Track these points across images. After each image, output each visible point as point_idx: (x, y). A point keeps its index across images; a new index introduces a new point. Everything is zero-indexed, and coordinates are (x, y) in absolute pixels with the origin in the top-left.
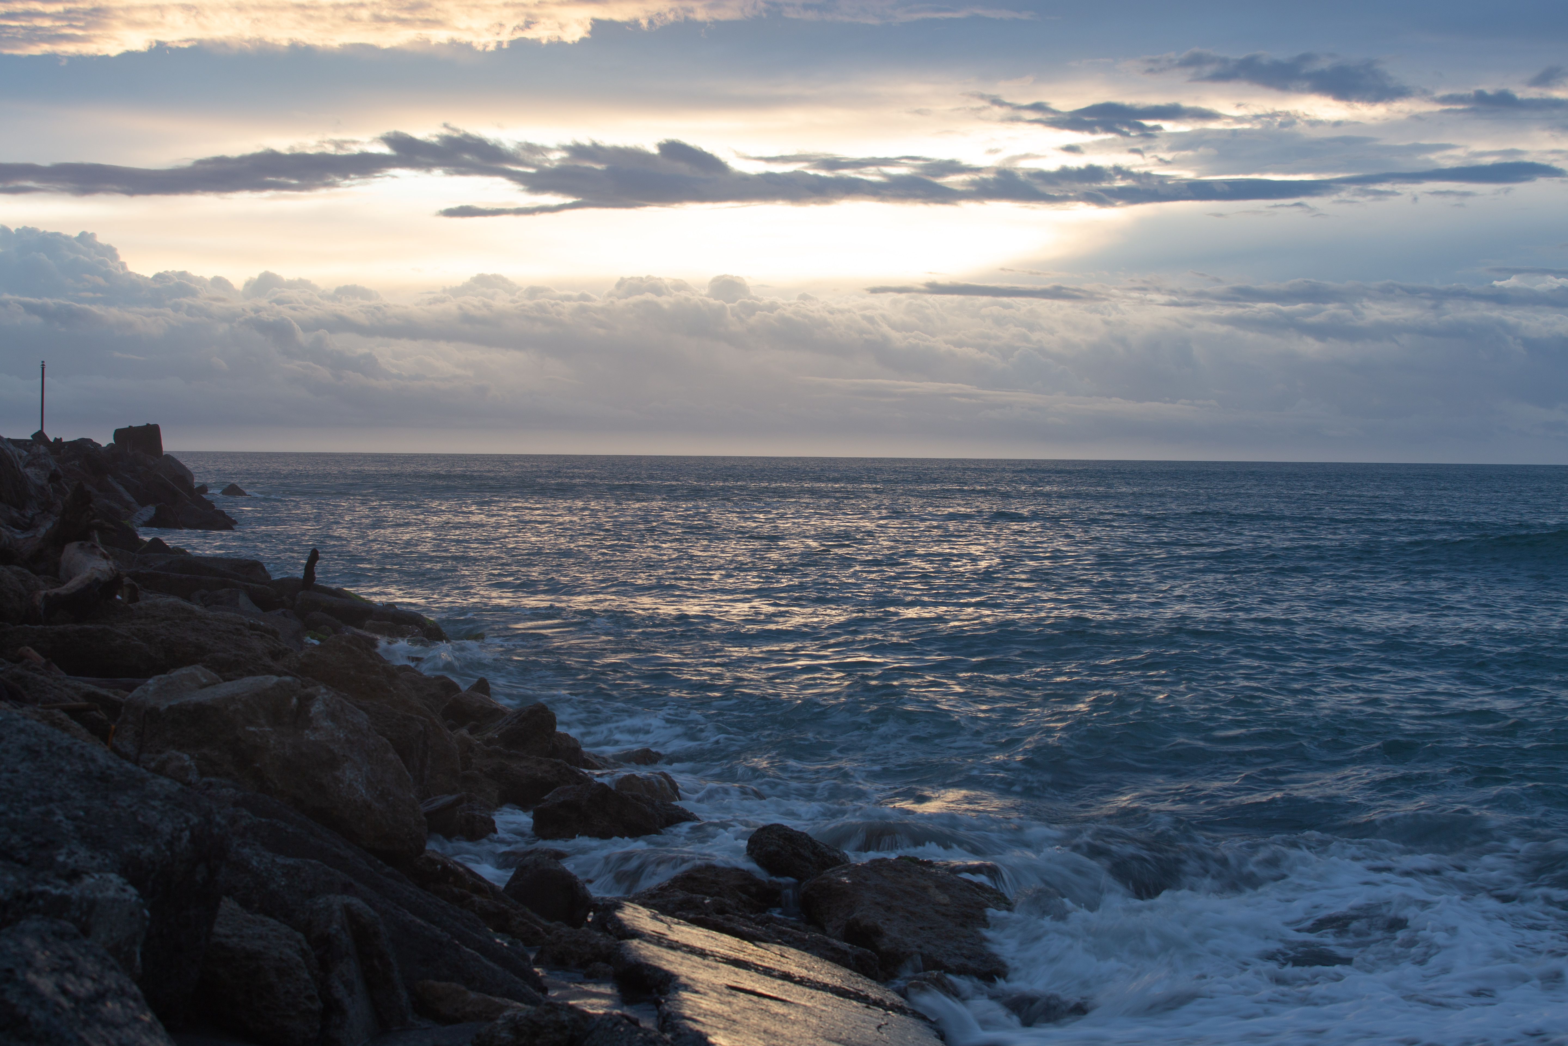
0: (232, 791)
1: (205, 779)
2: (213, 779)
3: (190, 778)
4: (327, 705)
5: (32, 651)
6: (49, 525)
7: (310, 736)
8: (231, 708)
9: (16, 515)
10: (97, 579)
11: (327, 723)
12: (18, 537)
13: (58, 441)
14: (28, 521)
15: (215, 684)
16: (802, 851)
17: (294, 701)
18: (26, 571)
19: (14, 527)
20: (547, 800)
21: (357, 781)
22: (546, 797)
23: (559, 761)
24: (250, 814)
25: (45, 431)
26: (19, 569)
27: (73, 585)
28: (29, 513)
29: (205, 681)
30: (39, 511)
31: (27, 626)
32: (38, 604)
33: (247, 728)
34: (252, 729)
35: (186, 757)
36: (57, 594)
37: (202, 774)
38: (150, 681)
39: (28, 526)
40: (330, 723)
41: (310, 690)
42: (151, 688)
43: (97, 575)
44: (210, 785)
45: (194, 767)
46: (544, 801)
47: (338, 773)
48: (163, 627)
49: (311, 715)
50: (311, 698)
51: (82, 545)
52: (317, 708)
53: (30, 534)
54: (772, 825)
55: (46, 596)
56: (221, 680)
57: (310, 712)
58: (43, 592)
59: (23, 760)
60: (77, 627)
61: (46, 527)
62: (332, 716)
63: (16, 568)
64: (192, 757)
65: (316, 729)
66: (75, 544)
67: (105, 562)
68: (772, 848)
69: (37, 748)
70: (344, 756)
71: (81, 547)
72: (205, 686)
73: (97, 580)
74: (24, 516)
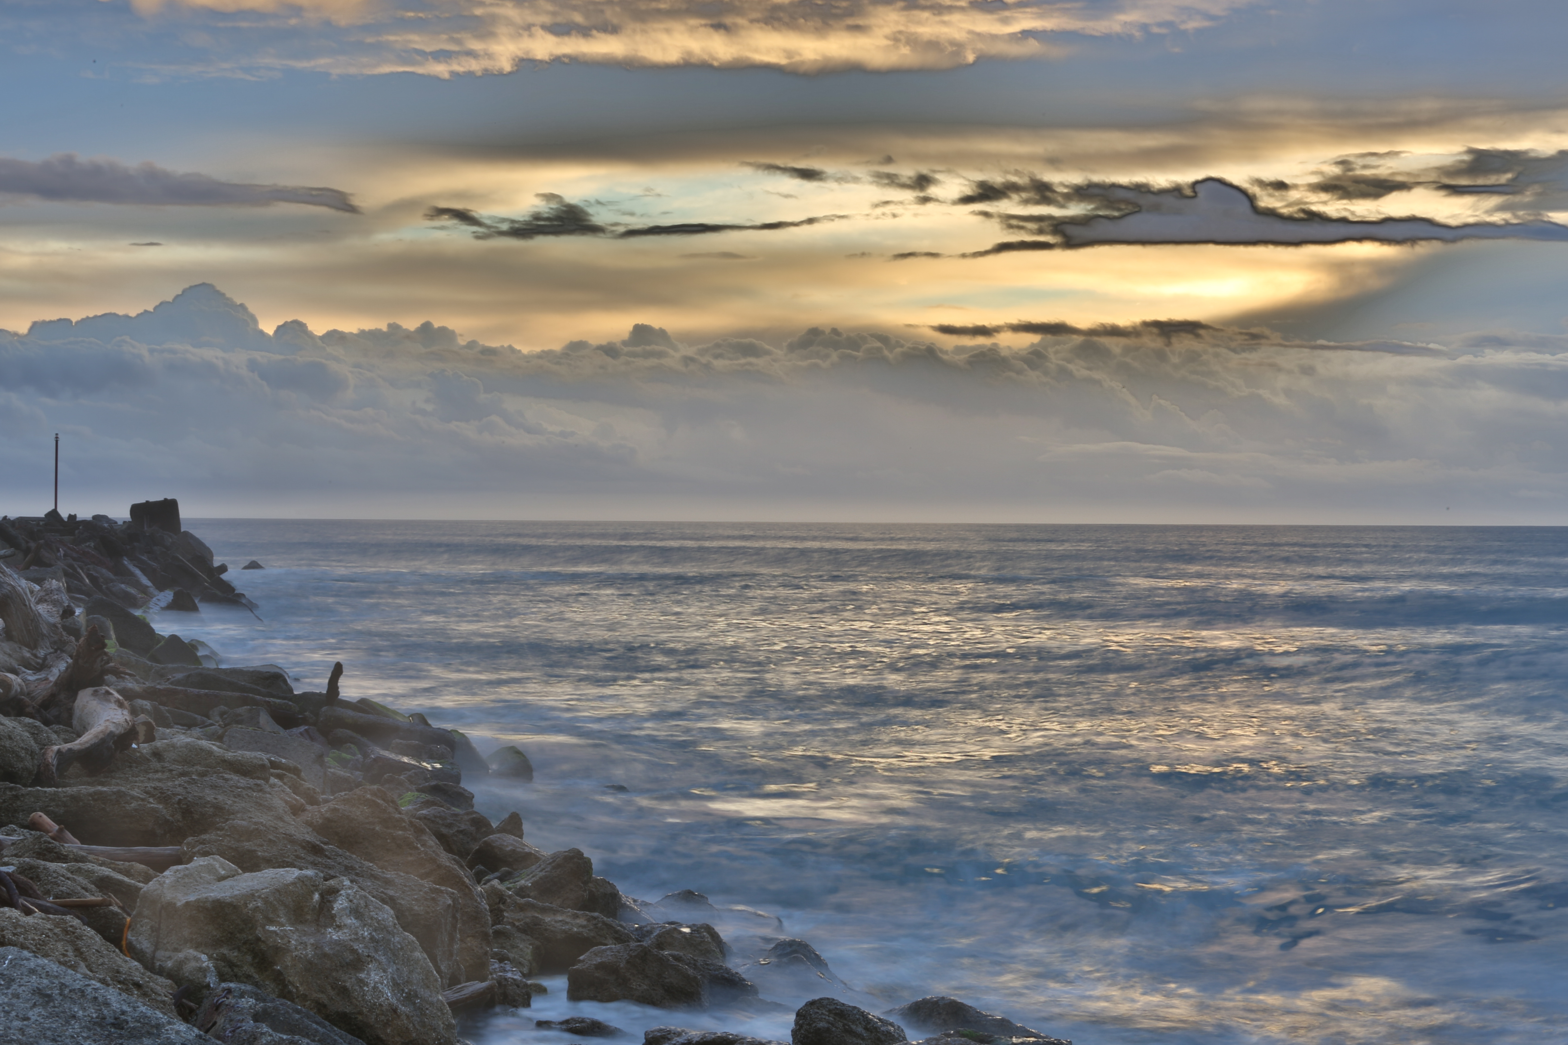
0: (252, 1001)
1: (224, 985)
2: (232, 985)
3: (208, 980)
4: (351, 901)
5: (45, 817)
6: (62, 666)
7: (334, 935)
8: (251, 906)
9: (28, 655)
10: (111, 732)
11: (350, 921)
12: (31, 678)
13: (72, 517)
14: (40, 661)
15: (233, 876)
16: (854, 1027)
17: (316, 896)
18: (38, 723)
19: (26, 668)
20: (583, 961)
21: (382, 984)
22: (581, 958)
23: (596, 914)
24: (270, 1031)
25: (59, 510)
26: (31, 721)
27: (86, 739)
28: (41, 653)
29: (223, 872)
30: (52, 650)
31: (39, 788)
32: (50, 760)
33: (267, 927)
34: (273, 928)
35: (204, 957)
36: (70, 750)
37: (222, 978)
38: (167, 873)
39: (41, 666)
40: (354, 921)
41: (332, 882)
42: (167, 881)
43: (112, 728)
44: (229, 991)
45: (213, 969)
46: (580, 961)
47: (362, 975)
48: (180, 785)
49: (333, 912)
50: (334, 892)
51: (96, 691)
52: (340, 904)
53: (42, 675)
54: (821, 999)
55: (59, 751)
56: (240, 871)
57: (333, 909)
58: (56, 748)
59: (35, 1005)
60: (92, 789)
61: (59, 668)
62: (356, 912)
63: (28, 720)
64: (210, 958)
65: (339, 927)
66: (90, 690)
67: (119, 711)
68: (822, 1025)
69: (49, 992)
70: (368, 956)
71: (95, 694)
72: (222, 878)
73: (111, 734)
74: (35, 656)
